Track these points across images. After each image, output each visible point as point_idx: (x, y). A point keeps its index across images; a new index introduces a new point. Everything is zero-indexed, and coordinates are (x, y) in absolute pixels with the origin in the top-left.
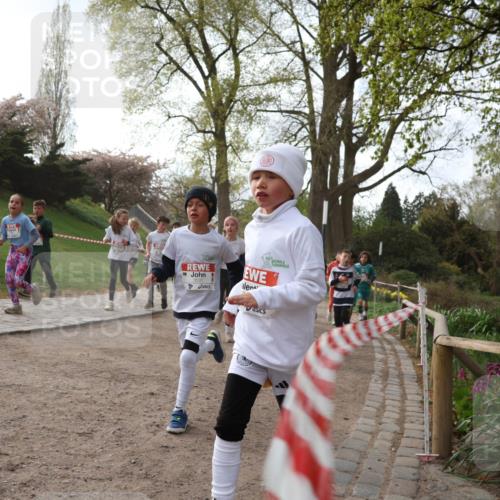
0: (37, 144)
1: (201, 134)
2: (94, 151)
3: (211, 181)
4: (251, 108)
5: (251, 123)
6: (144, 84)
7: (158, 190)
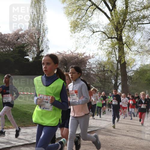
0: (30, 51)
1: (110, 39)
2: (58, 52)
3: (116, 62)
4: (135, 23)
5: (135, 31)
6: (80, 17)
7: (90, 69)
